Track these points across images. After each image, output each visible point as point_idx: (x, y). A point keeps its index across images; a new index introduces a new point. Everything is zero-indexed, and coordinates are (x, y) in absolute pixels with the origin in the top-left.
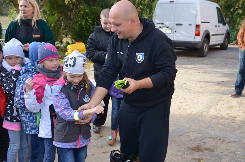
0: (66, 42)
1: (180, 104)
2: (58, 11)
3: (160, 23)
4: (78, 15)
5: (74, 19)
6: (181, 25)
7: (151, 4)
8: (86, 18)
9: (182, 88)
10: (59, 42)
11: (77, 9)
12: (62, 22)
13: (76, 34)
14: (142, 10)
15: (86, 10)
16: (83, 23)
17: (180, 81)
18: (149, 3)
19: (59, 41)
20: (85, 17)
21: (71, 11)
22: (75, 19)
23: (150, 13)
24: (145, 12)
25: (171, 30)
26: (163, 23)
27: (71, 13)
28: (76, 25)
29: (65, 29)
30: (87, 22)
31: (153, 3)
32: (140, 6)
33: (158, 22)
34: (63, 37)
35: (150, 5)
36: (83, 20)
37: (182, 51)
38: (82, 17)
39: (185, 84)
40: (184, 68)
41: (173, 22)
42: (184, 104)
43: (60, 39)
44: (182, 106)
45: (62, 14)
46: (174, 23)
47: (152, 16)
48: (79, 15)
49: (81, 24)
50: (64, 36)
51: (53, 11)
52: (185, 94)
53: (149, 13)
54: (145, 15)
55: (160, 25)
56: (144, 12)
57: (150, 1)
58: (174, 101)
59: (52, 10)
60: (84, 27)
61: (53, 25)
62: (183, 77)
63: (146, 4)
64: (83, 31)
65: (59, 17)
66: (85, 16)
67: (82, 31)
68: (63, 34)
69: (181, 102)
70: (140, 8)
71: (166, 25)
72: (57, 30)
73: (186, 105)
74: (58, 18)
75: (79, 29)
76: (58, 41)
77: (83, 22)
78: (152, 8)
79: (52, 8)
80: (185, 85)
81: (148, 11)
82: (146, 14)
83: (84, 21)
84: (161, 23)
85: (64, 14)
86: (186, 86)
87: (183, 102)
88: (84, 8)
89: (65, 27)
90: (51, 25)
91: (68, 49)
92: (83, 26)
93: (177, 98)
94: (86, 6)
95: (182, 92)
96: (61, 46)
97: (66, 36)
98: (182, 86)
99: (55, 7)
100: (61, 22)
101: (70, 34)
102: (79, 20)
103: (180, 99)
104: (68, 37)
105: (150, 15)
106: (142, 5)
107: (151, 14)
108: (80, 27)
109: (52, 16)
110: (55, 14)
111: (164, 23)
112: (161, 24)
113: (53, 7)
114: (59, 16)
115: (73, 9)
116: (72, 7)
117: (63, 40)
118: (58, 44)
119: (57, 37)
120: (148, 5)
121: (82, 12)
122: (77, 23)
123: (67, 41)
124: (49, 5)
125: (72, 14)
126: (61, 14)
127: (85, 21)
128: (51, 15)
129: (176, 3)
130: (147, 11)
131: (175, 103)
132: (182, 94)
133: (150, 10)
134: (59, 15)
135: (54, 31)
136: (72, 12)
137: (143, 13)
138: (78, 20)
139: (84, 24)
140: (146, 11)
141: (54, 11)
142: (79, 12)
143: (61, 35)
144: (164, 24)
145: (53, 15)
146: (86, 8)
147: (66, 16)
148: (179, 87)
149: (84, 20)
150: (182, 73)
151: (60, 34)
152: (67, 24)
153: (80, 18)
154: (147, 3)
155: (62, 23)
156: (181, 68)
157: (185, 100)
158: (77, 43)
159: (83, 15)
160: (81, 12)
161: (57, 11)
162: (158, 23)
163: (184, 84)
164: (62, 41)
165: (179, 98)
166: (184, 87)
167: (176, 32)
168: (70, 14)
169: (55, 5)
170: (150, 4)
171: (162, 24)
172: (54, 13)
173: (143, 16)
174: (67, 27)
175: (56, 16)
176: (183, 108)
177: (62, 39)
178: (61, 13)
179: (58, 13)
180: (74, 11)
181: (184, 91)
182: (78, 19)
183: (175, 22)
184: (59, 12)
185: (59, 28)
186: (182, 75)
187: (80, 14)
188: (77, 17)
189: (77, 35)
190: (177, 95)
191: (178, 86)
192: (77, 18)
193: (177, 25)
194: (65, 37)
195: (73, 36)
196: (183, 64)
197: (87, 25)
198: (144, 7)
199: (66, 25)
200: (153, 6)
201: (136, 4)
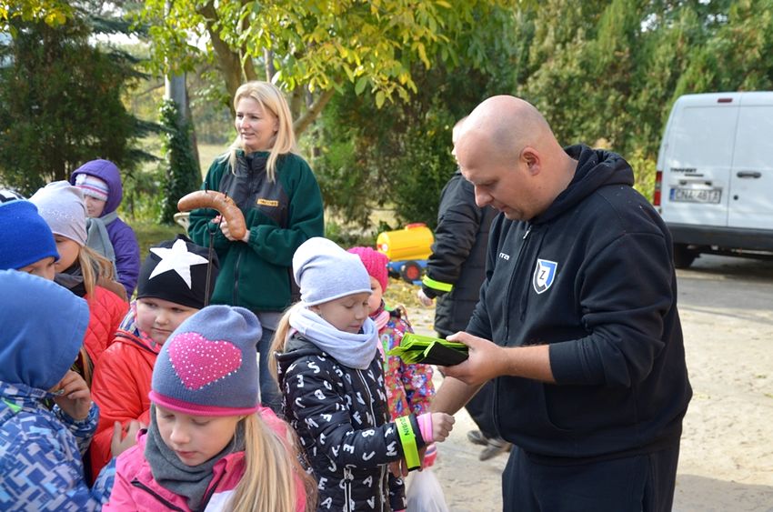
0: (381, 222)
1: (742, 451)
2: (361, 128)
3: (682, 170)
4: (418, 143)
5: (405, 155)
6: (757, 176)
7: (656, 107)
8: (442, 150)
9: (752, 390)
10: (359, 222)
11: (418, 123)
12: (373, 162)
13: (411, 199)
14: (627, 125)
15: (445, 125)
16: (434, 167)
17: (744, 367)
18: (651, 105)
19: (360, 219)
20: (440, 147)
21: (400, 128)
22: (409, 154)
23: (653, 137)
24: (635, 132)
25: (718, 193)
26: (691, 170)
27: (401, 136)
28: (411, 172)
29: (379, 182)
30: (446, 162)
31: (664, 105)
32: (623, 115)
33: (677, 165)
34: (370, 208)
35: (653, 111)
36: (433, 155)
37: (760, 261)
38: (430, 148)
39: (765, 377)
40: (763, 320)
41: (729, 168)
42: (757, 450)
43: (362, 213)
44: (748, 458)
45: (372, 137)
46: (730, 171)
47: (659, 147)
48: (422, 141)
49: (428, 167)
50: (374, 203)
51: (344, 129)
52: (761, 413)
53: (650, 136)
54: (637, 142)
55: (682, 176)
56: (632, 134)
57: (653, 99)
58: (720, 435)
59: (342, 125)
60: (434, 177)
61: (341, 171)
62: (757, 353)
63: (641, 109)
64: (432, 189)
65: (363, 148)
66: (439, 144)
67: (427, 191)
68: (374, 198)
69: (743, 443)
70: (623, 120)
71: (701, 175)
72: (352, 185)
73: (765, 455)
74: (360, 151)
75: (420, 184)
76: (355, 219)
77: (433, 162)
78: (662, 121)
79: (342, 121)
80: (761, 382)
81: (646, 129)
82: (641, 139)
83: (437, 160)
84: (687, 170)
85: (377, 139)
86: (764, 387)
87: (754, 442)
88: (438, 120)
89: (380, 177)
90: (337, 171)
91: (380, 246)
92: (433, 174)
93: (730, 426)
94: (446, 114)
95: (749, 406)
96: (365, 234)
97: (381, 203)
98: (751, 384)
99: (352, 118)
100: (369, 161)
101: (392, 199)
102: (422, 155)
103: (741, 432)
104: (385, 206)
105: (652, 144)
106: (627, 113)
107: (657, 138)
108: (422, 178)
109: (342, 145)
110: (349, 138)
111: (695, 170)
112: (684, 173)
113: (344, 117)
114: (362, 144)
115: (406, 123)
116: (403, 117)
117: (370, 217)
118: (355, 228)
119: (352, 208)
120: (646, 110)
121: (433, 133)
122: (414, 164)
123: (383, 220)
124: (335, 110)
125: (403, 138)
126: (369, 138)
127: (440, 159)
128: (337, 141)
129: (739, 106)
130: (643, 131)
131: (722, 445)
132: (749, 412)
133: (653, 126)
134: (364, 142)
135: (345, 188)
136: (404, 131)
137: (631, 137)
138: (417, 156)
139: (437, 170)
140: (638, 131)
141: (348, 130)
142: (424, 131)
143: (364, 200)
144: (698, 172)
145: (344, 141)
146: (444, 121)
147: (383, 143)
148: (740, 386)
149: (438, 156)
150: (753, 339)
151: (362, 198)
152: (386, 168)
153: (423, 151)
154: (645, 104)
155: (371, 165)
156: (751, 320)
157: (760, 435)
158: (410, 228)
159: (434, 142)
160: (428, 133)
161: (357, 129)
162: (676, 170)
163: (760, 377)
164: (367, 219)
165: (737, 427)
166: (759, 389)
167: (736, 198)
168: (397, 138)
169: (353, 112)
170: (652, 107)
171: (689, 171)
172: (346, 137)
173: (630, 146)
174: (386, 176)
175: (353, 143)
176: (751, 465)
177: (369, 214)
178: (370, 135)
179: (358, 135)
180: (409, 129)
181: (758, 404)
182: (419, 153)
183: (734, 168)
184: (363, 131)
185: (359, 182)
186: (753, 347)
187: (425, 138)
188: (417, 147)
189: (413, 202)
190: (732, 416)
191: (738, 382)
192: (416, 151)
193: (741, 175)
194: (378, 207)
195: (400, 205)
196: (759, 308)
197: (444, 173)
198: (634, 116)
199: (381, 172)
200: (663, 114)
201: (609, 108)
